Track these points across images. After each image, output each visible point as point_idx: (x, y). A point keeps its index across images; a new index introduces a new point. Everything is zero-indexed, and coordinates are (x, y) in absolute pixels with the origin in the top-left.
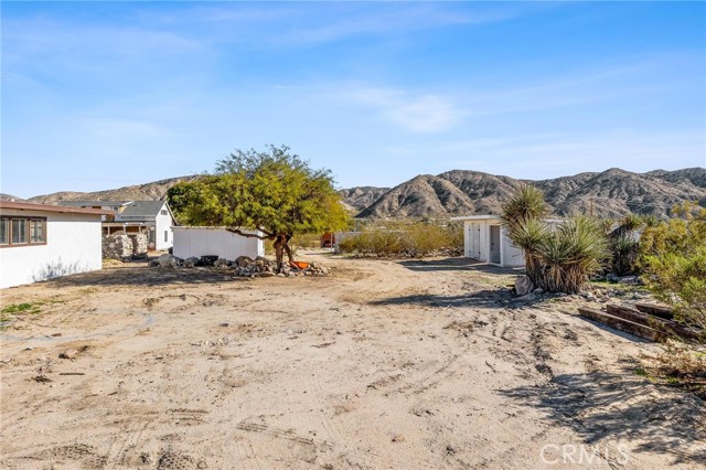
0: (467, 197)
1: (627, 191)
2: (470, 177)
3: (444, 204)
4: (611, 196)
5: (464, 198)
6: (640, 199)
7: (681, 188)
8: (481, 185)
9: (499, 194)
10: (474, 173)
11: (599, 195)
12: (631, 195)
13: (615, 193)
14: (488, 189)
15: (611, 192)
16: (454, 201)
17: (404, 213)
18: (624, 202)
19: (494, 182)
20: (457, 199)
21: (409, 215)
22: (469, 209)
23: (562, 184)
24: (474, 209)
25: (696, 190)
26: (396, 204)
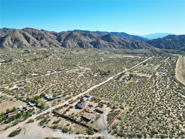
0: (36, 40)
1: (77, 39)
2: (34, 31)
3: (29, 42)
4: (74, 41)
5: (35, 40)
6: (80, 42)
7: (87, 39)
8: (39, 35)
9: (46, 39)
10: (35, 30)
11: (71, 40)
12: (78, 41)
13: (75, 40)
14: (42, 36)
15: (74, 39)
16: (32, 41)
17: (16, 46)
18: (77, 43)
19: (43, 34)
20: (33, 40)
21: (18, 47)
22: (39, 45)
23: (62, 36)
24: (40, 45)
25: (89, 39)
26: (11, 42)
